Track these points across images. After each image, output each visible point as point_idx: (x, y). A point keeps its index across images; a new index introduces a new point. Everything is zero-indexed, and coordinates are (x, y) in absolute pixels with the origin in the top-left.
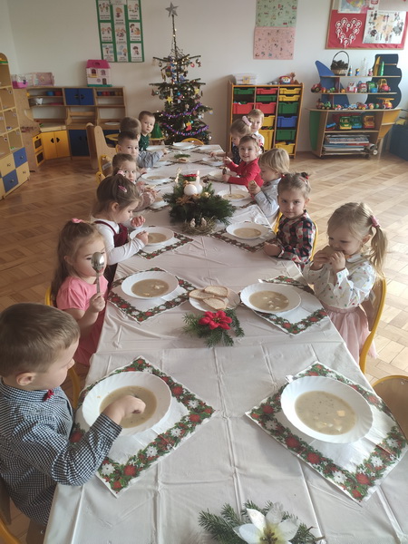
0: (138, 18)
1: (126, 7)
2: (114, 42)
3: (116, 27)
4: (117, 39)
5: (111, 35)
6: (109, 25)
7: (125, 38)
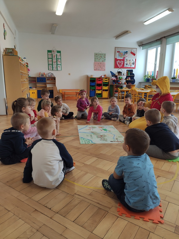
0: (60, 58)
1: (56, 55)
2: (52, 64)
3: (53, 60)
4: (53, 63)
5: (51, 62)
6: (51, 60)
7: (56, 63)
